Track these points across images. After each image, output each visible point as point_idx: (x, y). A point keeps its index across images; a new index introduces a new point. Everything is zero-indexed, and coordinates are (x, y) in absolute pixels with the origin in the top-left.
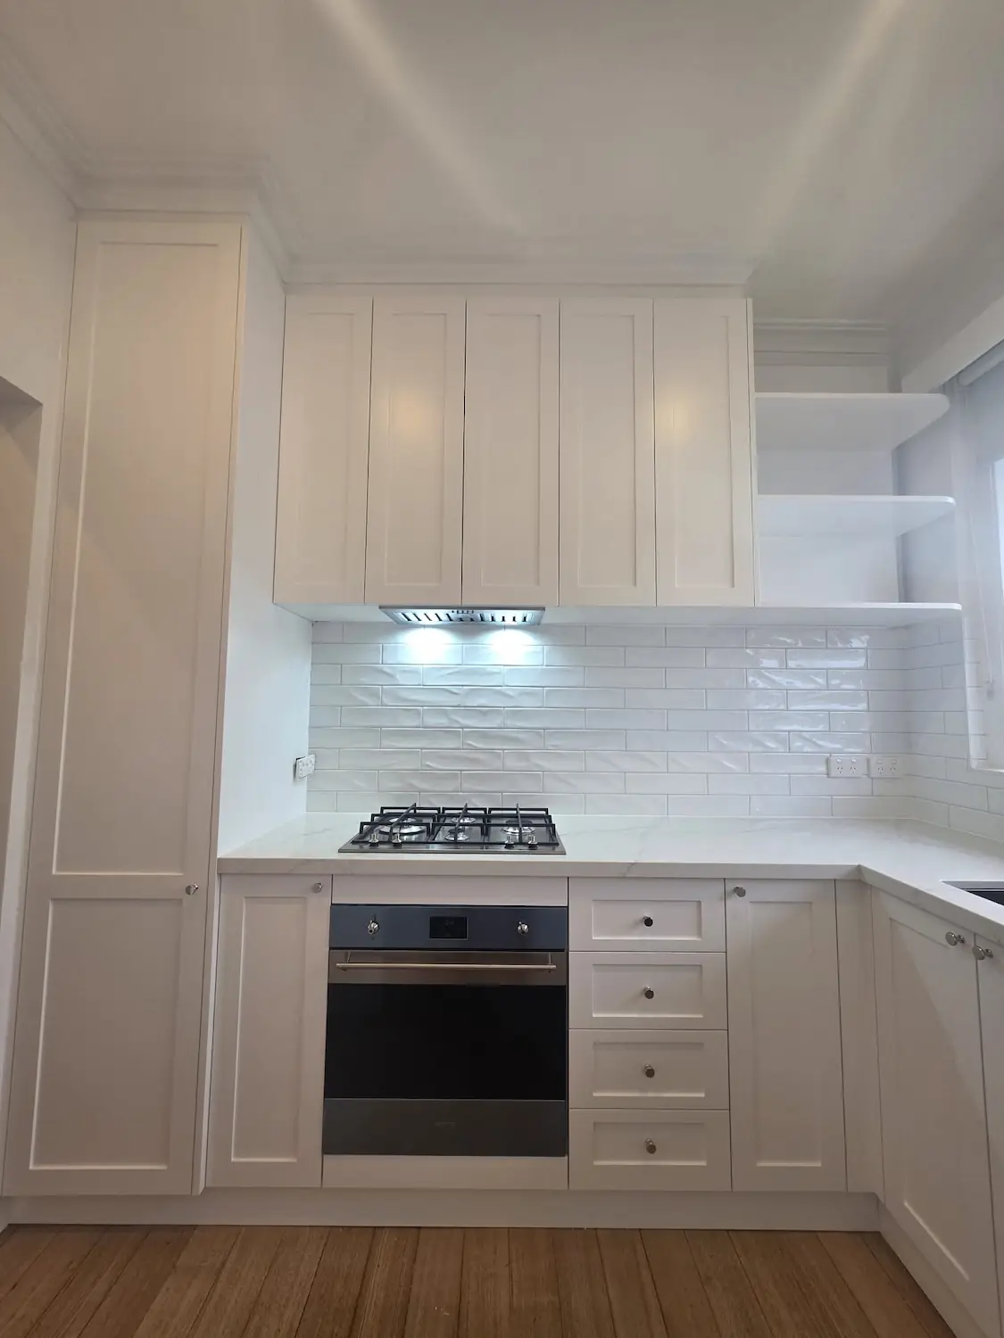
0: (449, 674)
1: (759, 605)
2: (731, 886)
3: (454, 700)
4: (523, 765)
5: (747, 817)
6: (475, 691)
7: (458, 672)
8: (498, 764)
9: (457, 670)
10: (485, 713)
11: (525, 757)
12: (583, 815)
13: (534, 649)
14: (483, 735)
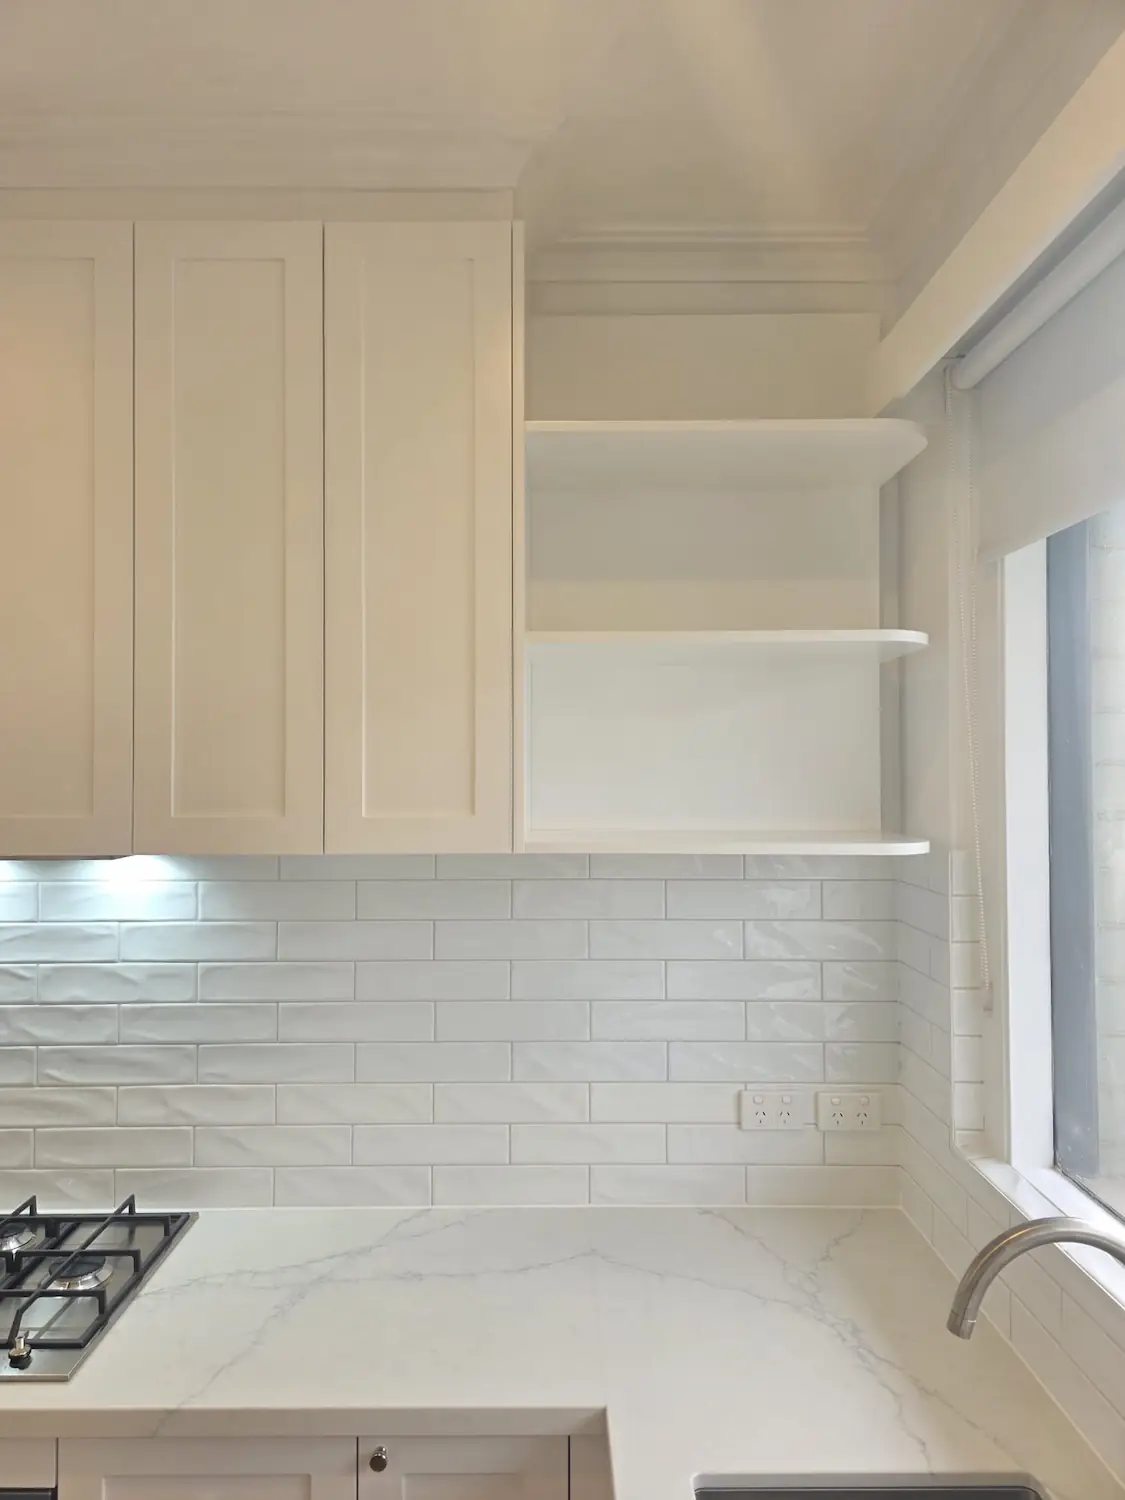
0: (11, 940)
1: (520, 849)
2: (367, 1451)
3: (22, 991)
4: (156, 1113)
5: (587, 1205)
6: (61, 973)
7: (26, 937)
8: (106, 1113)
9: (27, 932)
10: (80, 1016)
11: (159, 1098)
12: (272, 1208)
13: (178, 887)
14: (79, 1060)
